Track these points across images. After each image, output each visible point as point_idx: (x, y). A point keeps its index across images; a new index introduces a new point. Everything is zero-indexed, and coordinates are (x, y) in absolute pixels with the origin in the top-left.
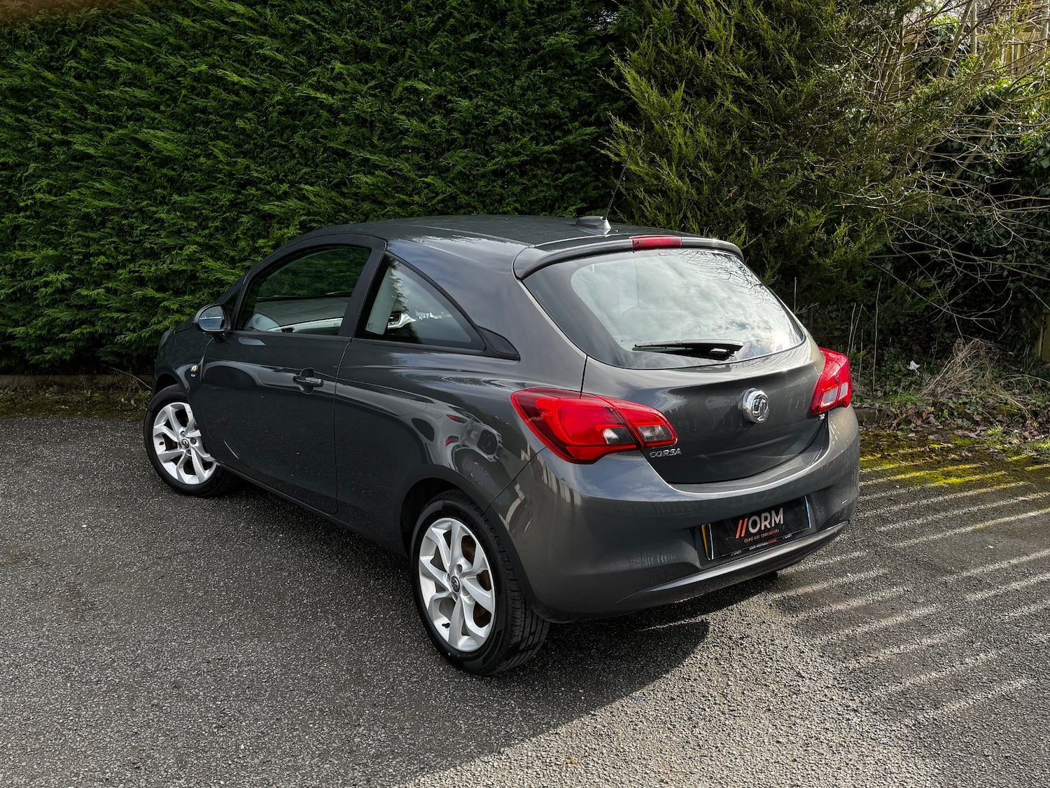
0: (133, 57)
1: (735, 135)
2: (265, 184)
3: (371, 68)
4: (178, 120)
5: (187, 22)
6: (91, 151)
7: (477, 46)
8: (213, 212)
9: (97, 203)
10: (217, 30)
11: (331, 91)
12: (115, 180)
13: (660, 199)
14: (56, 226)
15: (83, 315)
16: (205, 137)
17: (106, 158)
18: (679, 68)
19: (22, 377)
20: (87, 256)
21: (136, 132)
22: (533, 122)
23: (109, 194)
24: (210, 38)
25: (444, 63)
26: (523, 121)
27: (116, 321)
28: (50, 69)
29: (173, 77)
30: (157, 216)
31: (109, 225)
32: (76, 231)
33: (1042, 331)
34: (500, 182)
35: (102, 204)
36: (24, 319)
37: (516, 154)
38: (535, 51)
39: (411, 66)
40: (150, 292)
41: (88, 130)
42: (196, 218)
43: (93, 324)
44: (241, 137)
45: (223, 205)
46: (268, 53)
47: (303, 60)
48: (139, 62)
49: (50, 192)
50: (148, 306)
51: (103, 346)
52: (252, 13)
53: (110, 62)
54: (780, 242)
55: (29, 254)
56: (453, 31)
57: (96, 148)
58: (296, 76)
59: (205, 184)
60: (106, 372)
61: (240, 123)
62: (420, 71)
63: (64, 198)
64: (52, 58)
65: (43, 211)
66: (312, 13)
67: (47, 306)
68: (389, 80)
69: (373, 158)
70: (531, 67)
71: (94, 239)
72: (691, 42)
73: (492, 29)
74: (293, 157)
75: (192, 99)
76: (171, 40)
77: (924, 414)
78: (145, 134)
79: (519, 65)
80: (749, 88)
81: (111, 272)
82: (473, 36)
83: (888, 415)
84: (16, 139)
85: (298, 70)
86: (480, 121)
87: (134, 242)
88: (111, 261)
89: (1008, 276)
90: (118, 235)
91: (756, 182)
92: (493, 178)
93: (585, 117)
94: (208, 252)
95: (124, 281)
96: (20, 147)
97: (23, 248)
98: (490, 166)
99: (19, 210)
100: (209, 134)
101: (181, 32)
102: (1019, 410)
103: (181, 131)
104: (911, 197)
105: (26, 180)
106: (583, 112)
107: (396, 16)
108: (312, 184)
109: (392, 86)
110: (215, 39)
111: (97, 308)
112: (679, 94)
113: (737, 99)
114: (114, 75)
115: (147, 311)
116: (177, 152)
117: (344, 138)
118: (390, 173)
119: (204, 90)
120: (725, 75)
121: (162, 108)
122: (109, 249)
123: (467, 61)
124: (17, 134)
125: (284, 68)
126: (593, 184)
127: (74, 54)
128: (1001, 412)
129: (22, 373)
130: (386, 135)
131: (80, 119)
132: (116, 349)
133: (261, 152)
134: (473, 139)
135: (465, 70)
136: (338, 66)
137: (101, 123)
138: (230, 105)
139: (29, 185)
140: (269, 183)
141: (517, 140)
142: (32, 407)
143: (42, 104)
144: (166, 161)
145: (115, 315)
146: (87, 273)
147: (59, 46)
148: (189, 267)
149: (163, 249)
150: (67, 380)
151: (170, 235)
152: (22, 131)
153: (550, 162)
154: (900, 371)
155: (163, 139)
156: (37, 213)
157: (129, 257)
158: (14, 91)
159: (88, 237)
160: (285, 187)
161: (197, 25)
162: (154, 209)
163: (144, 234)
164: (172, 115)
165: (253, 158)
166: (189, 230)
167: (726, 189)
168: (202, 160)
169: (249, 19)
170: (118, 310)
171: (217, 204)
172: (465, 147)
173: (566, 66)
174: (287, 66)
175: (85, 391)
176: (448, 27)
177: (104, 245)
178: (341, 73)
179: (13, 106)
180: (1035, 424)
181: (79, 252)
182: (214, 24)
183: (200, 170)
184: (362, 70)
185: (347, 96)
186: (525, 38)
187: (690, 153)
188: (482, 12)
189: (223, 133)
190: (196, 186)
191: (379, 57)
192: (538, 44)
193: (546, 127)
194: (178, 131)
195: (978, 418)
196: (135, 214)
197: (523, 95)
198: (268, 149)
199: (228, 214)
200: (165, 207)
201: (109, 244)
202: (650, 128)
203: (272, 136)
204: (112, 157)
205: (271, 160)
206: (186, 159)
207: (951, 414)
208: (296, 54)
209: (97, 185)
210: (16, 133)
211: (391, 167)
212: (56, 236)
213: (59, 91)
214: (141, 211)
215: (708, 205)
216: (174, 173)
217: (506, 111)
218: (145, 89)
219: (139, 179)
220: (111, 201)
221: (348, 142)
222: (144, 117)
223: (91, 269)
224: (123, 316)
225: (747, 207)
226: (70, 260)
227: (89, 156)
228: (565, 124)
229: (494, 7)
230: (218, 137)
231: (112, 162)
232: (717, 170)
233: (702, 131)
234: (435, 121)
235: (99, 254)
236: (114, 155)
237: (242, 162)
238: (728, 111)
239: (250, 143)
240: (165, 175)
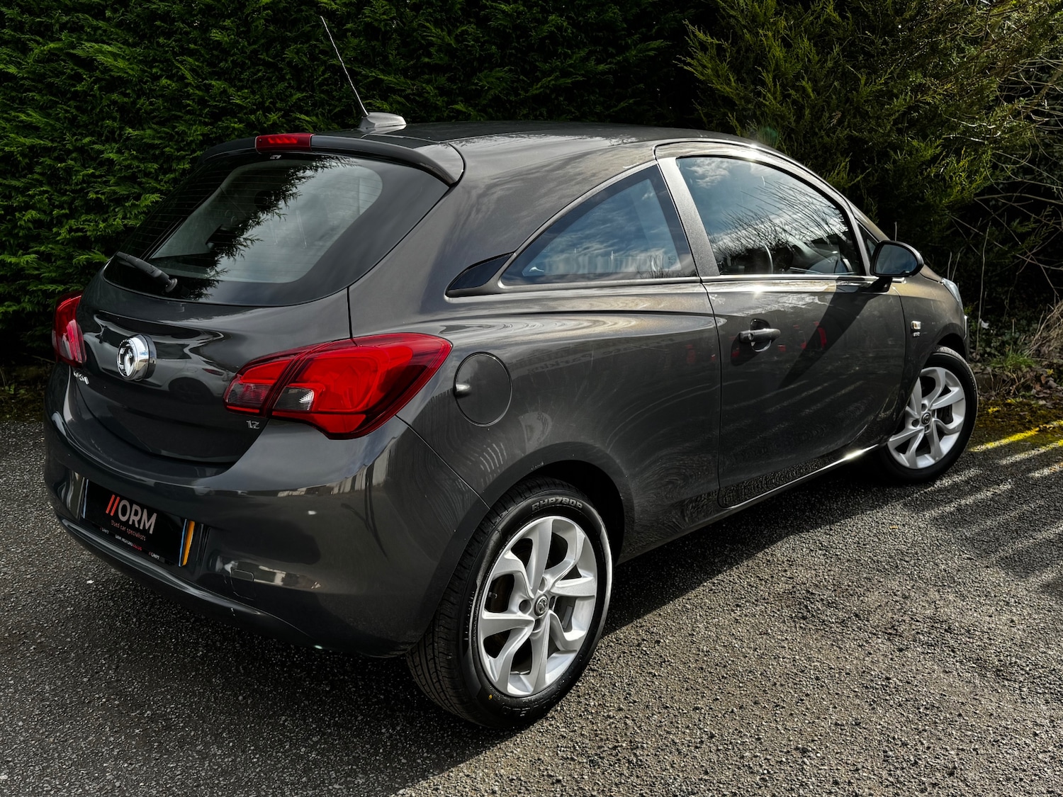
2: (245, 114)
4: (130, 29)
6: (12, 70)
8: (179, 150)
9: (22, 140)
12: (43, 109)
13: (754, 126)
16: (167, 52)
17: (33, 80)
20: (10, 210)
21: (72, 46)
22: (583, 35)
23: (37, 129)
26: (572, 34)
27: (50, 295)
30: (105, 156)
31: (38, 169)
35: (28, 141)
37: (565, 74)
40: (96, 256)
42: (155, 159)
43: (18, 301)
44: (215, 53)
45: (192, 141)
51: (31, 328)
57: (18, 65)
59: (166, 115)
60: (27, 361)
61: (216, 35)
69: (388, 79)
71: (16, 189)
74: (282, 79)
77: (1042, 378)
78: (87, 48)
81: (44, 232)
83: (1004, 381)
86: (522, 32)
87: (73, 191)
88: (43, 217)
90: (50, 184)
91: (859, 108)
92: (536, 105)
93: (646, 29)
95: (62, 244)
98: (535, 90)
100: (173, 48)
103: (134, 45)
104: (1012, 129)
108: (307, 114)
111: (24, 278)
116: (131, 72)
118: (407, 97)
121: (108, 14)
122: (40, 201)
130: (403, 49)
133: (241, 73)
134: (511, 54)
137: (23, 33)
138: (201, 9)
140: (253, 112)
141: (567, 56)
144: (114, 83)
145: (51, 287)
146: (9, 233)
149: (111, 201)
151: (121, 181)
153: (603, 84)
155: (112, 55)
157: (67, 211)
159: (9, 186)
160: (274, 117)
162: (97, 147)
163: (89, 180)
164: (120, 25)
165: (230, 80)
166: (147, 174)
167: (827, 115)
168: (164, 81)
170: (53, 281)
171: (183, 141)
172: (502, 65)
175: (7, 388)
177: (32, 197)
183: (162, 96)
187: (791, 70)
189: (192, 46)
190: (155, 117)
193: (598, 41)
194: (129, 45)
196: (74, 155)
198: (249, 68)
199: (199, 153)
200: (113, 145)
201: (39, 195)
202: (736, 39)
203: (255, 52)
204: (40, 78)
205: (255, 82)
206: (141, 81)
209: (23, 117)
211: (409, 91)
214: (81, 150)
215: (805, 135)
216: (126, 100)
219: (77, 108)
220: (41, 138)
222: (82, 27)
223: (15, 226)
224: (60, 288)
225: (850, 137)
227: (10, 78)
228: (621, 37)
230: (185, 51)
231: (40, 86)
232: (821, 92)
233: (805, 44)
234: (463, 32)
235: (27, 207)
236: (43, 76)
237: (216, 84)
238: (828, 21)
239: (226, 61)
240: (114, 103)
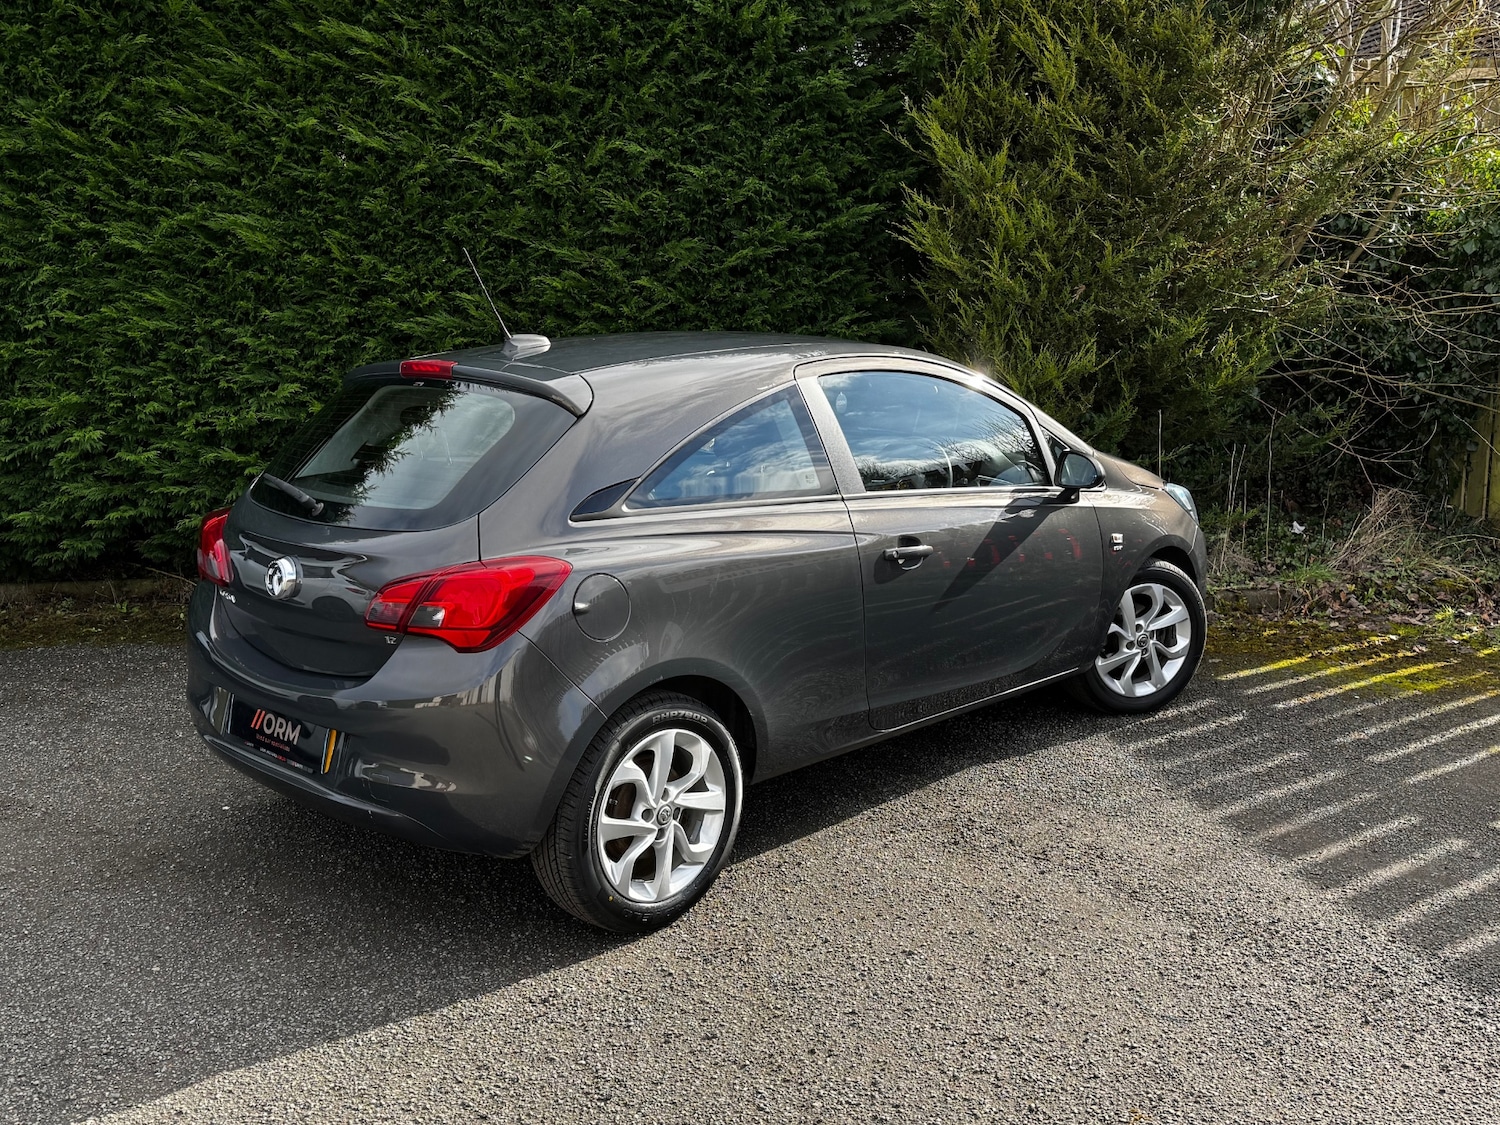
0: (198, 106)
1: (1079, 213)
2: (398, 292)
3: (556, 122)
4: (267, 198)
5: (283, 55)
6: (137, 245)
7: (707, 90)
8: (322, 333)
9: (145, 323)
10: (327, 67)
11: (499, 156)
12: (168, 288)
13: (980, 304)
14: (79, 358)
15: (119, 491)
16: (309, 224)
17: (159, 257)
18: (999, 121)
19: (12, 588)
20: (129, 402)
21: (205, 217)
22: (787, 198)
23: (161, 310)
24: (318, 78)
25: (659, 115)
26: (774, 196)
27: (169, 498)
28: (69, 123)
29: (259, 136)
30: (238, 340)
31: (162, 355)
32: (111, 366)
33: (1464, 475)
34: (742, 284)
35: (152, 324)
36: (26, 499)
37: (765, 243)
38: (789, 98)
39: (613, 119)
40: (228, 454)
41: (130, 216)
42: (294, 343)
43: (135, 505)
44: (364, 224)
45: (336, 324)
46: (408, 100)
47: (455, 109)
48: (209, 113)
49: (71, 308)
50: (220, 475)
51: (149, 536)
52: (380, 42)
53: (167, 116)
54: (1140, 361)
55: (40, 402)
56: (675, 68)
57: (143, 240)
58: (445, 134)
59: (308, 294)
60: (139, 575)
61: (366, 204)
62: (628, 127)
63: (94, 317)
64: (73, 108)
65: (59, 337)
66: (467, 43)
67: (64, 479)
68: (582, 139)
69: (562, 252)
70: (783, 121)
71: (136, 377)
72: (1014, 85)
73: (731, 66)
74: (440, 252)
75: (290, 168)
76: (259, 81)
77: (1342, 595)
78: (221, 221)
79: (767, 117)
80: (1095, 148)
81: (166, 427)
82: (703, 76)
83: (1295, 598)
84: (17, 231)
85: (447, 126)
86: (714, 197)
87: (200, 380)
88: (166, 410)
90: (174, 371)
91: (1107, 279)
92: (732, 279)
93: (859, 190)
94: (313, 393)
95: (187, 439)
96: (23, 243)
97: (26, 392)
98: (732, 261)
99: (26, 335)
100: (317, 220)
101: (276, 72)
102: (1466, 584)
103: (272, 216)
104: (1306, 296)
105: (32, 292)
106: (854, 183)
107: (593, 47)
108: (468, 291)
109: (585, 149)
110: (325, 80)
111: (145, 479)
112: (1001, 158)
113: (1082, 164)
114: (170, 133)
115: (218, 483)
116: (269, 247)
117: (519, 225)
118: (583, 272)
119: (307, 156)
120: (1065, 129)
121: (244, 181)
122: (164, 392)
123: (695, 112)
124: (19, 223)
125: (430, 123)
126: (871, 284)
127: (109, 104)
128: (1442, 588)
129: (12, 580)
130: (578, 219)
131: (118, 199)
132: (167, 540)
133: (394, 246)
134: (702, 222)
135: (689, 124)
136: (509, 120)
137: (148, 204)
138: (348, 177)
139: (38, 299)
140: (407, 290)
141: (767, 223)
143: (58, 177)
144: (248, 260)
145: (175, 490)
146: (128, 428)
147: (83, 91)
148: (286, 416)
149: (244, 391)
150: (84, 588)
151: (255, 369)
152: (26, 217)
153: (810, 253)
155: (250, 228)
156: (50, 340)
157: (194, 403)
158: (14, 157)
159: (129, 375)
160: (431, 296)
161: (299, 60)
162: (228, 330)
163: (219, 368)
164: (259, 192)
165: (381, 254)
166: (285, 361)
167: (1069, 289)
168: (306, 257)
169: (379, 51)
170: (176, 483)
171: (327, 323)
172: (692, 234)
173: (831, 117)
174: (434, 120)
175: (118, 605)
176: (667, 63)
177: (155, 387)
178: (513, 130)
179: (12, 181)
180: (1492, 604)
181: (116, 398)
182: (325, 58)
183: (304, 273)
184: (543, 124)
185: (523, 163)
186: (776, 79)
187: (1022, 239)
188: (716, 42)
189: (338, 217)
190: (294, 296)
191: (566, 106)
192: (795, 87)
193: (803, 204)
194: (266, 215)
195: (1413, 598)
196: (202, 339)
197: (774, 160)
198: (402, 240)
199: (345, 337)
200: (247, 327)
201: (165, 384)
202: (960, 204)
203: (410, 223)
204: (167, 255)
205: (407, 256)
206: (280, 256)
207: (1378, 593)
208: (447, 101)
209: (148, 296)
210: (17, 221)
211: (585, 265)
212: (78, 374)
213: (87, 158)
214: (210, 334)
215: (1043, 312)
216: (262, 277)
217: (751, 182)
218: (217, 154)
219: (207, 287)
220: (166, 320)
221: (521, 230)
222: (214, 197)
223: (135, 420)
224: (184, 490)
225: (1097, 314)
226: (102, 409)
227: (130, 253)
228: (831, 200)
229: (733, 35)
230: (329, 223)
231: (166, 262)
232: (1056, 263)
233: (1038, 208)
234: (646, 199)
235: (148, 399)
236: (171, 252)
237: (366, 259)
238: (1069, 180)
239: (376, 232)
240: (249, 280)
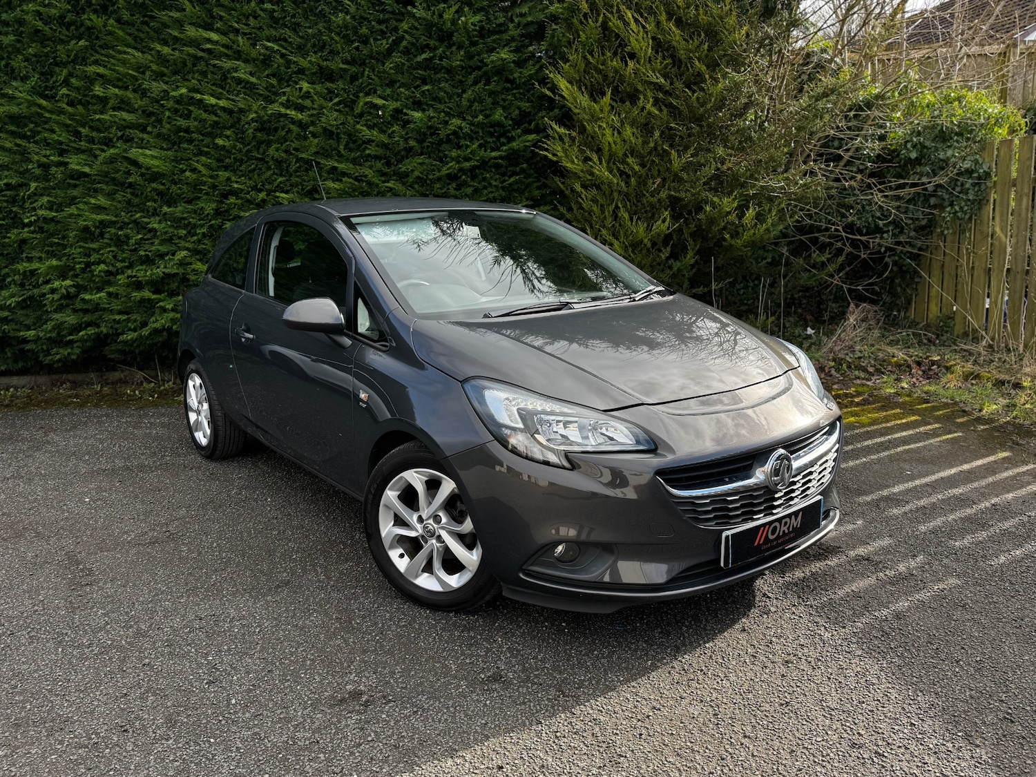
0: (120, 84)
1: (657, 134)
2: (244, 193)
3: (335, 86)
4: (165, 139)
5: (166, 50)
6: (87, 170)
7: (426, 66)
8: (200, 220)
9: (94, 216)
10: (195, 57)
11: (301, 109)
12: (110, 195)
13: (594, 191)
14: (59, 239)
15: (87, 318)
16: (189, 154)
17: (101, 176)
18: (605, 77)
19: (38, 377)
20: (88, 265)
21: (125, 151)
22: (480, 131)
23: (105, 209)
24: (189, 64)
25: (399, 81)
26: (471, 131)
27: (118, 322)
28: (46, 97)
29: (158, 102)
30: (150, 226)
31: (107, 236)
32: (77, 242)
33: (914, 297)
34: (454, 185)
35: (99, 217)
36: (35, 324)
37: (467, 159)
38: (479, 68)
39: (370, 84)
40: (147, 294)
41: (83, 152)
42: (185, 227)
43: (98, 326)
44: (222, 153)
45: (208, 214)
46: (242, 76)
47: (274, 81)
48: (126, 88)
49: (51, 209)
50: (146, 307)
51: (108, 345)
52: (224, 40)
53: (98, 90)
54: (699, 227)
55: (35, 265)
56: (406, 52)
57: (90, 166)
58: (268, 96)
59: (192, 196)
60: (114, 369)
61: (220, 142)
62: (378, 88)
63: (64, 214)
64: (46, 87)
65: (46, 226)
66: (280, 40)
67: (56, 311)
68: (351, 96)
69: (341, 166)
70: (475, 83)
71: (94, 249)
72: (615, 54)
73: (441, 49)
74: (269, 168)
75: (176, 120)
76: (154, 67)
77: (826, 369)
78: (134, 153)
79: (466, 81)
80: (667, 93)
81: (111, 278)
82: (424, 56)
84: (17, 162)
85: (270, 91)
86: (433, 131)
87: (131, 251)
88: (111, 268)
89: (885, 252)
90: (116, 246)
91: (676, 175)
92: (448, 181)
93: (526, 125)
94: (197, 257)
96: (21, 169)
97: (30, 259)
98: (445, 171)
99: (25, 225)
100: (193, 150)
101: (162, 60)
102: (905, 361)
103: (168, 150)
104: (805, 185)
105: (28, 199)
106: (524, 121)
107: (355, 40)
108: (287, 192)
109: (354, 102)
110: (194, 65)
111: (101, 310)
112: (607, 99)
113: (657, 102)
114: (104, 101)
115: (146, 312)
116: (164, 168)
117: (314, 149)
118: (356, 179)
119: (186, 112)
120: (646, 81)
121: (149, 129)
122: (108, 258)
123: (420, 78)
124: (18, 158)
125: (257, 89)
126: (535, 185)
127: (66, 82)
128: (890, 363)
129: (38, 373)
130: (351, 145)
131: (75, 141)
132: (120, 347)
133: (241, 165)
134: (428, 147)
135: (418, 86)
136: (305, 86)
137: (94, 144)
138: (210, 124)
139: (31, 203)
140: (249, 193)
141: (467, 147)
142: (46, 402)
143: (39, 129)
144: (155, 177)
145: (117, 317)
146: (91, 280)
147: (52, 76)
148: (181, 271)
149: (157, 256)
150: (79, 377)
151: (163, 242)
152: (23, 154)
153: (497, 166)
154: (800, 336)
155: (150, 157)
156: (41, 228)
157: (127, 264)
158: (13, 118)
159: (89, 248)
160: (262, 195)
161: (177, 53)
162: (146, 220)
163: (139, 243)
164: (159, 135)
165: (234, 171)
166: (180, 238)
167: (651, 181)
168: (188, 174)
169: (224, 46)
170: (120, 313)
171: (203, 213)
172: (422, 154)
173: (508, 80)
174: (259, 87)
175: (96, 386)
176: (401, 48)
177: (103, 254)
178: (308, 92)
179: (13, 133)
180: (920, 373)
181: (82, 262)
182: (192, 51)
183: (187, 184)
184: (327, 89)
185: (315, 112)
186: (470, 57)
187: (619, 150)
188: (431, 35)
189: (205, 149)
190: (184, 198)
191: (341, 77)
192: (482, 61)
193: (491, 134)
194: (164, 149)
195: (871, 370)
196: (130, 226)
197: (470, 106)
198: (246, 162)
199: (213, 222)
200: (157, 218)
201: (107, 253)
202: (583, 130)
203: (249, 151)
204: (106, 174)
205: (250, 171)
206: (173, 174)
207: (849, 367)
208: (267, 76)
209: (93, 201)
210: (17, 156)
211: (357, 174)
212: (59, 248)
213: (53, 117)
214: (136, 222)
215: (636, 196)
216: (162, 187)
217: (456, 122)
218: (133, 112)
219: (132, 194)
220: (107, 215)
221: (317, 153)
222: (133, 138)
223: (93, 276)
224: (125, 317)
225: (670, 196)
226: (73, 269)
227: (85, 175)
228: (509, 131)
229: (441, 30)
230: (200, 153)
231: (106, 179)
232: (643, 165)
233: (628, 131)
234: (394, 132)
235: (98, 263)
236: (108, 173)
237: (223, 175)
238: (649, 113)
239: (230, 158)
240: (155, 190)
